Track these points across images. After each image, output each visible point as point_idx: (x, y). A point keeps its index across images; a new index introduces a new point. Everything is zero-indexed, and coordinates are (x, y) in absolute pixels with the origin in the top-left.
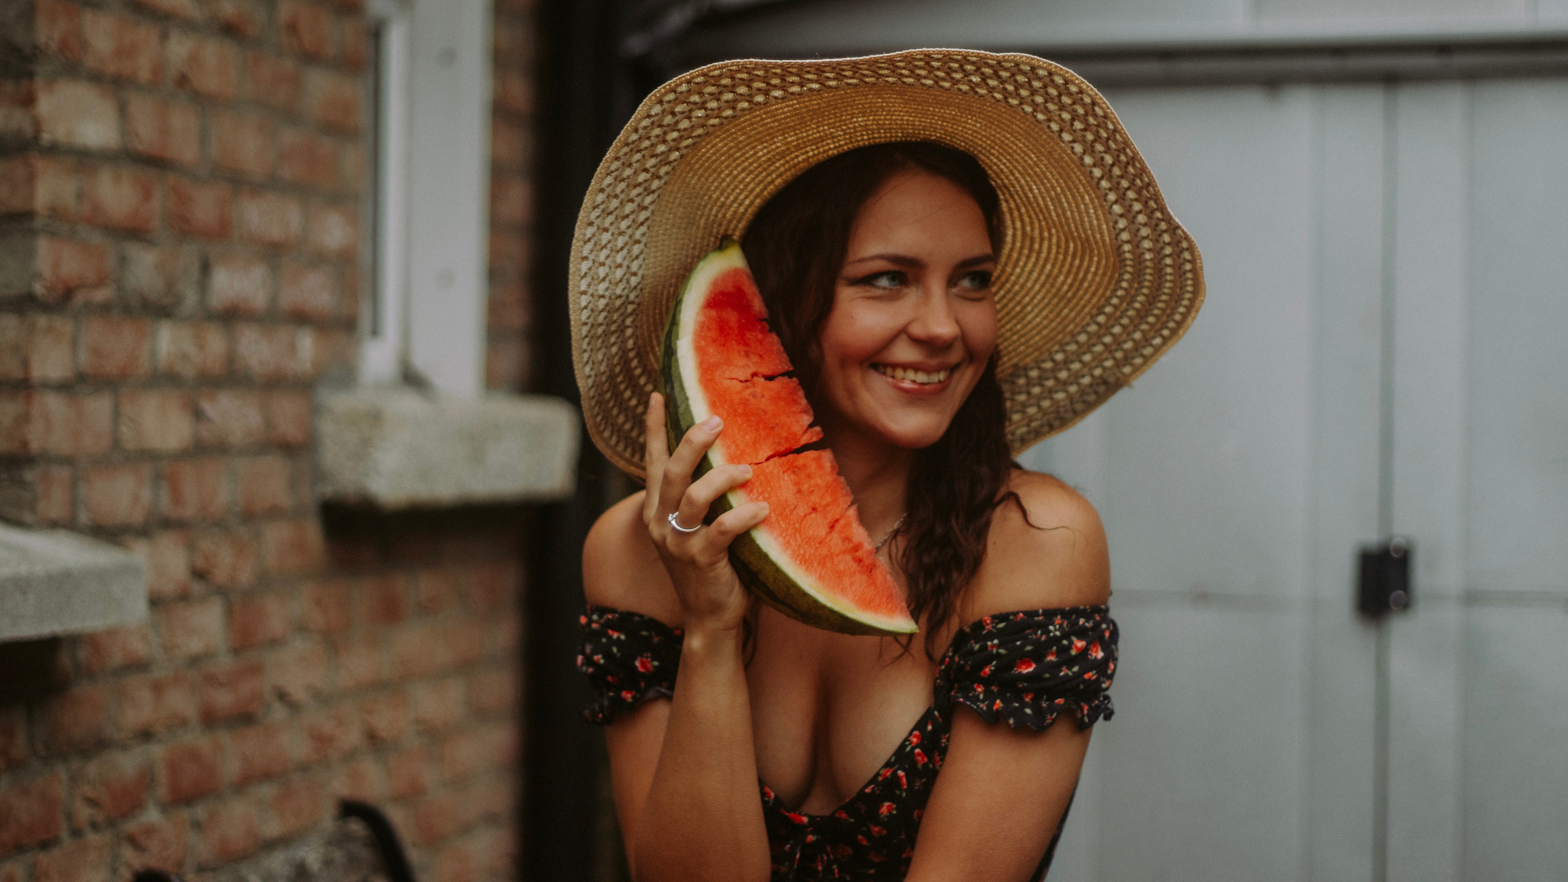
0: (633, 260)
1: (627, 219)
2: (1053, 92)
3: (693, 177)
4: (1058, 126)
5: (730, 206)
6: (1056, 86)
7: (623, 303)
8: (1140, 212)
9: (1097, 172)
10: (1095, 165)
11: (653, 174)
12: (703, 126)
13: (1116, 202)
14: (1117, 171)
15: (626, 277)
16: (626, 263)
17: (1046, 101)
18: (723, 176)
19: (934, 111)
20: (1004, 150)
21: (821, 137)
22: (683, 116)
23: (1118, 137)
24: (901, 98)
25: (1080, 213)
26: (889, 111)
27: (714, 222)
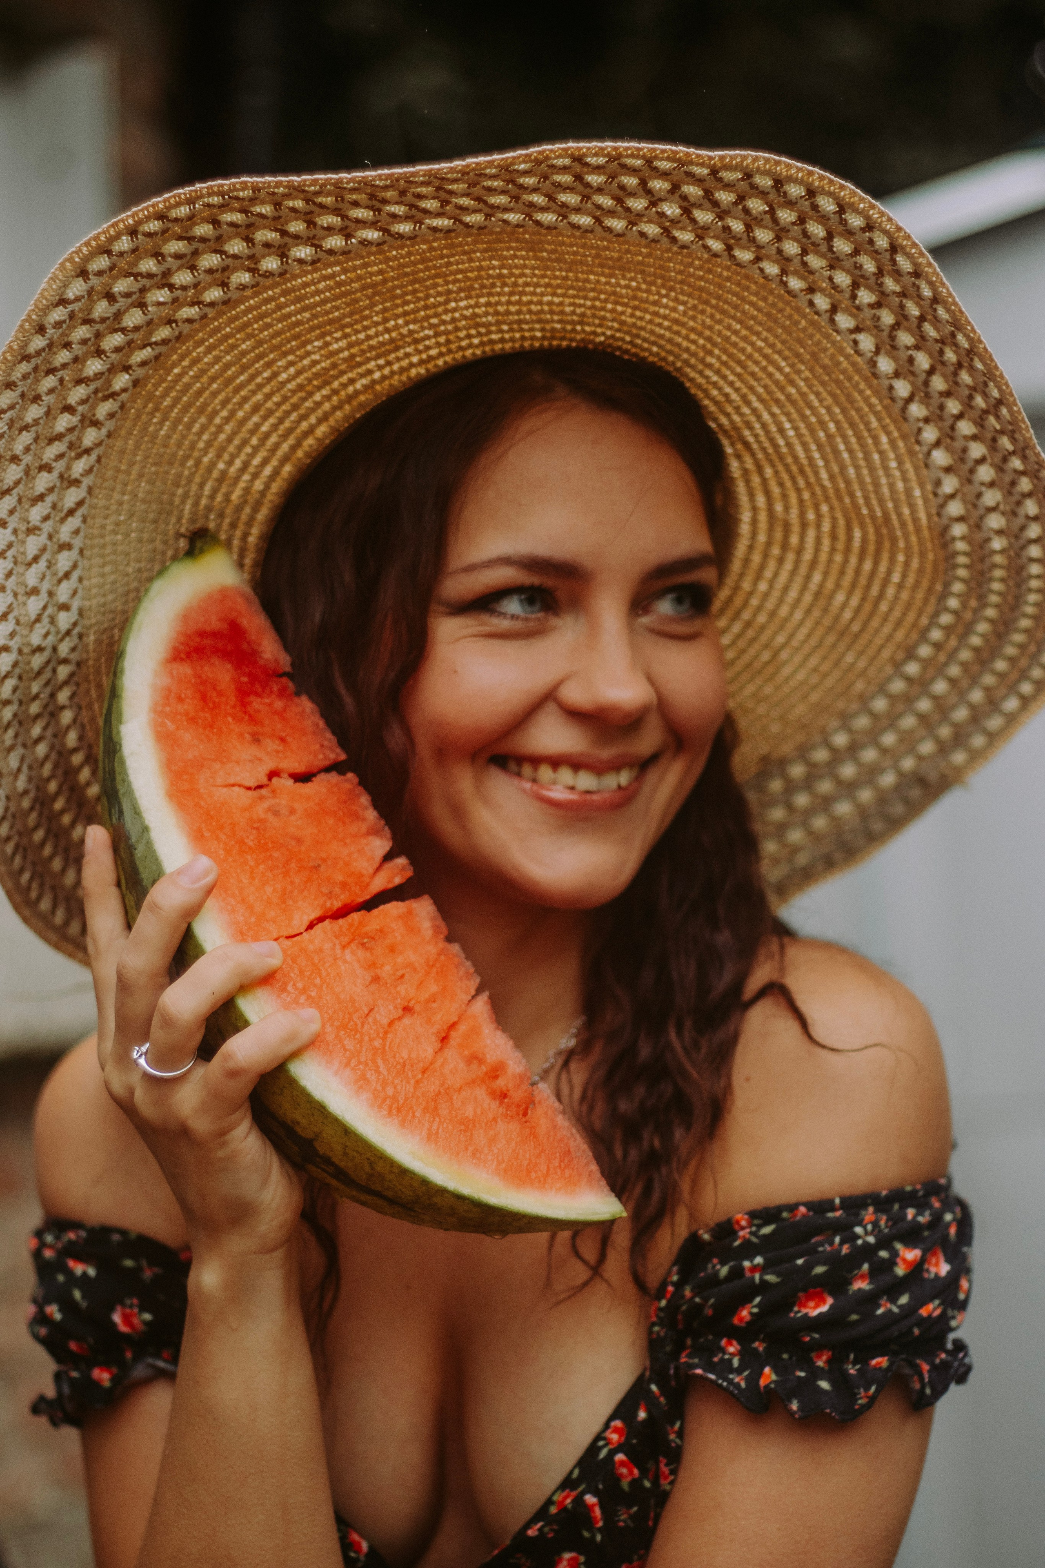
0: (60, 581)
1: (40, 503)
2: (817, 230)
3: (162, 422)
4: (828, 300)
5: (237, 479)
6: (823, 219)
7: (48, 662)
8: (982, 461)
9: (902, 388)
10: (897, 375)
11: (83, 415)
12: (170, 322)
13: (938, 444)
14: (938, 383)
15: (49, 611)
16: (45, 587)
17: (805, 252)
18: (217, 421)
19: (598, 282)
20: (730, 356)
21: (392, 340)
22: (130, 300)
23: (941, 312)
24: (536, 258)
25: (871, 469)
26: (515, 284)
27: (209, 509)
